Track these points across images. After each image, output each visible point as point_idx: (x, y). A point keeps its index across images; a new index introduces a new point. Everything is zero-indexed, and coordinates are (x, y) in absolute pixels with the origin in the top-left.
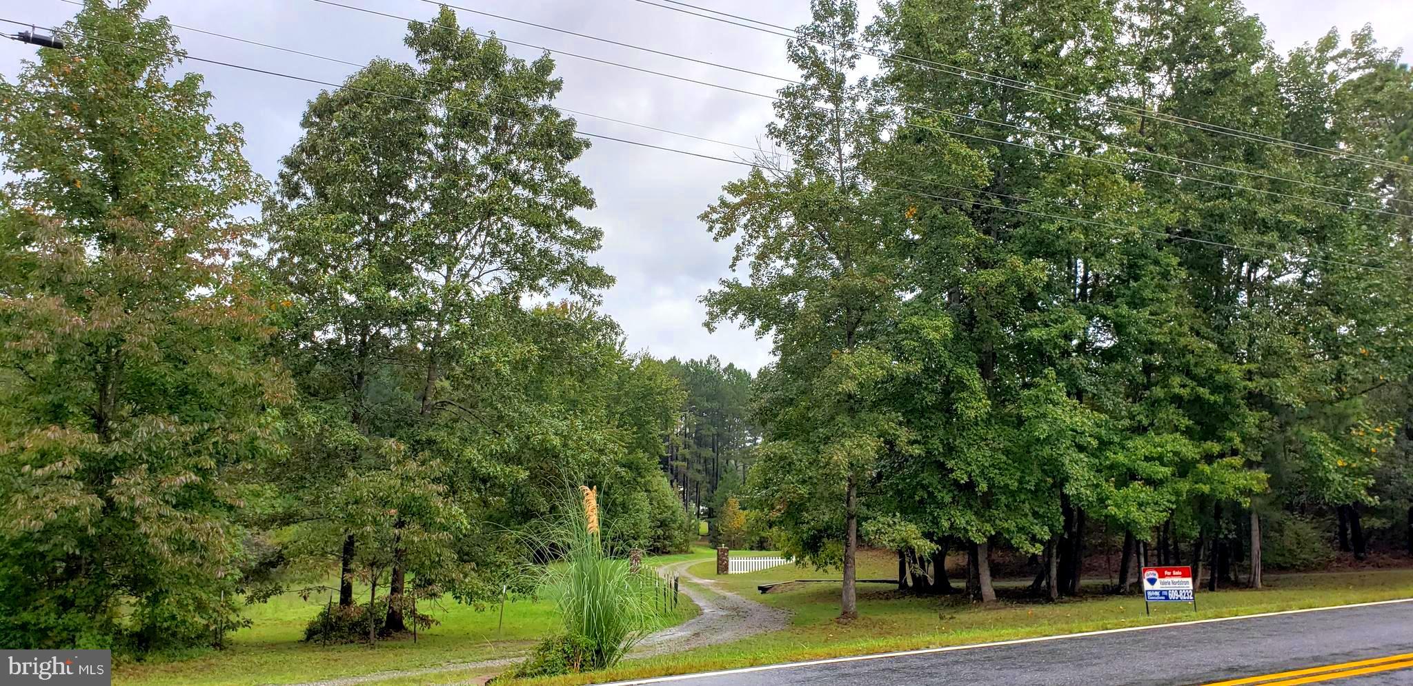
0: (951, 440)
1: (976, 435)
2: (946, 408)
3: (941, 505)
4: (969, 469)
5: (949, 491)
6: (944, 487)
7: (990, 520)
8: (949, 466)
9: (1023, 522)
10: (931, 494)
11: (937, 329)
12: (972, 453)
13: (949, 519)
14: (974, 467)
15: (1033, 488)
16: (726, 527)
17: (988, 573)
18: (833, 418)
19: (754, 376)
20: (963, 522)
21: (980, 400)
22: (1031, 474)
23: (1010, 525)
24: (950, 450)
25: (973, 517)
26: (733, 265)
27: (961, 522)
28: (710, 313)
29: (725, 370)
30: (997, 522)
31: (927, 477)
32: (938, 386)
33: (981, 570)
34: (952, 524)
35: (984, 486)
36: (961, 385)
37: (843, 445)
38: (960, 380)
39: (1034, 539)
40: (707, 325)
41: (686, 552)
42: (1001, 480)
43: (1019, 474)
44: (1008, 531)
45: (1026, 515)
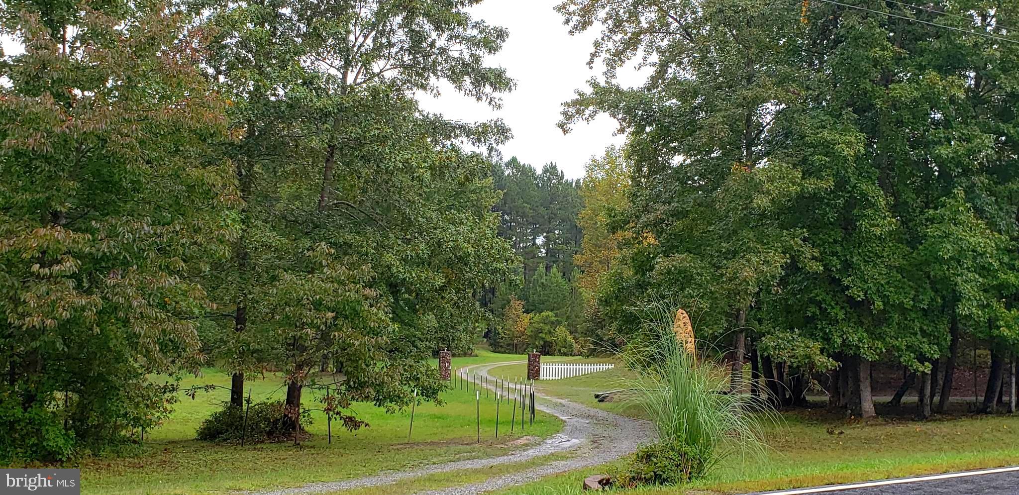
0: (848, 257)
1: (871, 252)
2: (848, 224)
3: (834, 322)
4: (865, 287)
5: (842, 308)
6: (836, 304)
7: (880, 337)
8: (846, 283)
9: (912, 340)
10: (823, 311)
11: (849, 144)
12: (869, 270)
13: (841, 336)
14: (871, 285)
15: (926, 307)
16: (509, 330)
17: (869, 389)
18: (735, 232)
19: (539, 171)
20: (856, 338)
21: (885, 218)
22: (924, 294)
23: (902, 343)
24: (848, 266)
25: (865, 334)
26: (590, 63)
27: (854, 338)
28: (565, 114)
29: (508, 165)
30: (888, 339)
31: (819, 294)
32: (841, 201)
33: (862, 387)
34: (844, 341)
35: (879, 304)
36: (866, 201)
37: (748, 261)
38: (864, 195)
39: (922, 359)
40: (561, 126)
41: (470, 355)
42: (895, 299)
43: (913, 292)
44: (898, 349)
45: (915, 334)
